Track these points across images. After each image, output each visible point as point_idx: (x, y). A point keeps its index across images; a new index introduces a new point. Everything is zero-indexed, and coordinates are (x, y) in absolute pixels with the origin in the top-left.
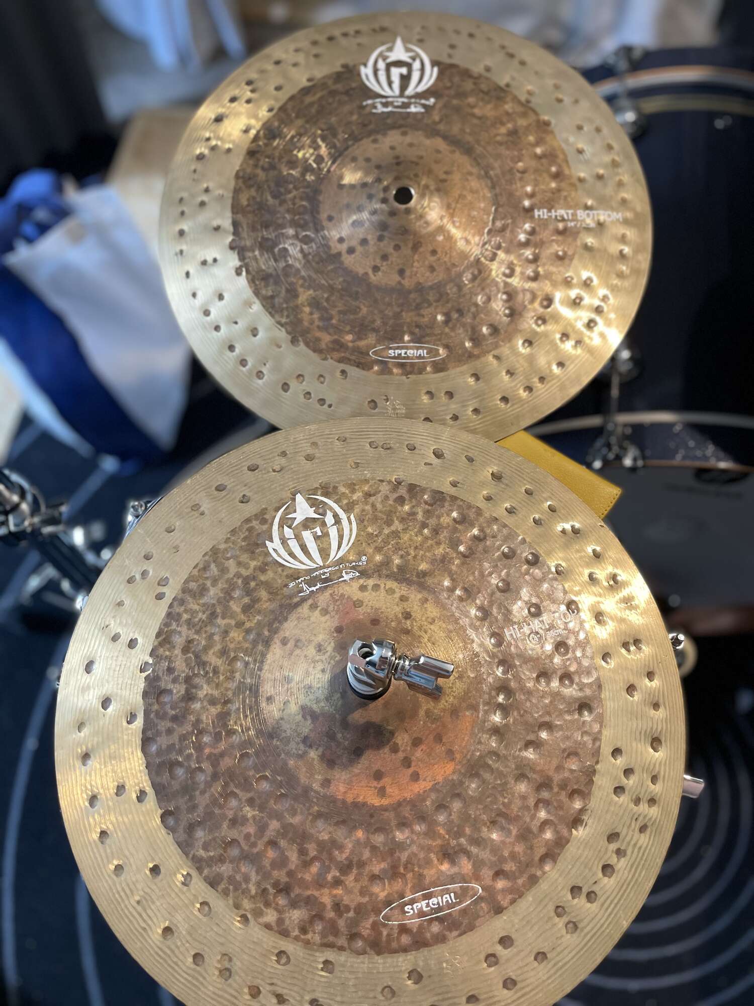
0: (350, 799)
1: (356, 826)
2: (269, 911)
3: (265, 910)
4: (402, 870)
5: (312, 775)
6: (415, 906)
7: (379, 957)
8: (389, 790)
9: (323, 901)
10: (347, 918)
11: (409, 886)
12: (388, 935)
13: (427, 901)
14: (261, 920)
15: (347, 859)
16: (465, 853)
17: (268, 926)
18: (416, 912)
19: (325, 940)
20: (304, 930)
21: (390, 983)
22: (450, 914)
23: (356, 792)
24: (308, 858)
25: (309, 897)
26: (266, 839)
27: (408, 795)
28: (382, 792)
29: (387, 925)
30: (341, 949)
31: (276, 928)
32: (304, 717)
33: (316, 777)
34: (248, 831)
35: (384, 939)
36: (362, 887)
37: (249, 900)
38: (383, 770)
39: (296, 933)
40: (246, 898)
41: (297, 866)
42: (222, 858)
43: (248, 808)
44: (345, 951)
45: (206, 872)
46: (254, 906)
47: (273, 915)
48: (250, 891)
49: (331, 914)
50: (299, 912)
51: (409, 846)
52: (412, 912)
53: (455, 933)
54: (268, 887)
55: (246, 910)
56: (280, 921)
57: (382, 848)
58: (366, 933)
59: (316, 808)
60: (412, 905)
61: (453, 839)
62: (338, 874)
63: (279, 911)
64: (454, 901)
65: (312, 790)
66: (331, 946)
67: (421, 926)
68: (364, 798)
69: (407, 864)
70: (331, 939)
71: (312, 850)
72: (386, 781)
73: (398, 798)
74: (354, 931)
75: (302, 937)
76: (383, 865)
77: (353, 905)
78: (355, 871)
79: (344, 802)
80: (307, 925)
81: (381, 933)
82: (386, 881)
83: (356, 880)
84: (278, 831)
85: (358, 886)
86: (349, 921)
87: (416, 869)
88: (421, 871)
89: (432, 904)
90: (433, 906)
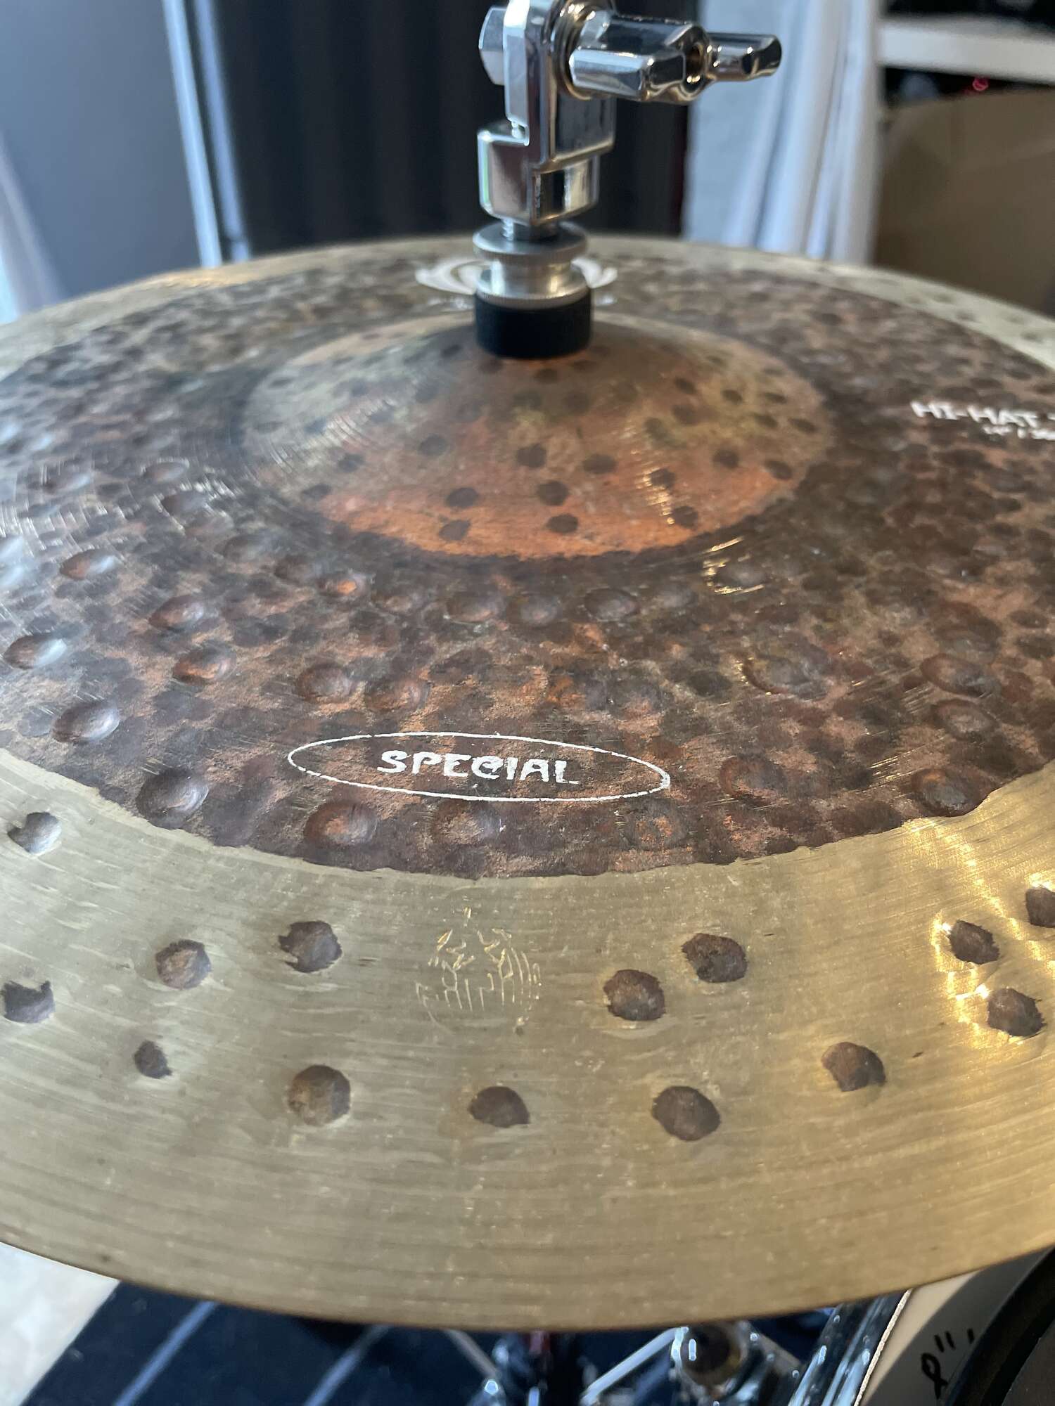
0: (362, 524)
1: (347, 572)
4: (425, 674)
6: (418, 757)
8: (474, 531)
9: (142, 678)
10: (184, 730)
11: (429, 709)
12: (288, 801)
13: (466, 758)
15: (276, 617)
16: (647, 692)
18: (416, 770)
19: (79, 763)
20: (36, 725)
21: (207, 936)
22: (528, 809)
23: (384, 516)
24: (170, 595)
25: (109, 662)
27: (526, 552)
28: (455, 530)
29: (299, 775)
30: (114, 793)
33: (301, 479)
35: (268, 807)
36: (279, 677)
38: (482, 492)
41: (127, 601)
43: (93, 496)
44: (120, 802)
50: (55, 687)
51: (478, 636)
52: (401, 767)
53: (523, 862)
57: (390, 622)
60: (411, 752)
61: (620, 656)
62: (228, 639)
64: (560, 779)
65: (274, 495)
67: (412, 809)
68: (400, 531)
69: (446, 666)
70: (100, 762)
71: (192, 582)
72: (478, 513)
73: (492, 550)
74: (184, 762)
75: (20, 738)
76: (370, 652)
77: (224, 706)
78: (279, 642)
79: (342, 526)
82: (362, 685)
83: (272, 659)
84: (134, 539)
85: (269, 674)
86: (184, 737)
87: (468, 682)
88: (483, 689)
89: (481, 768)
90: (479, 774)
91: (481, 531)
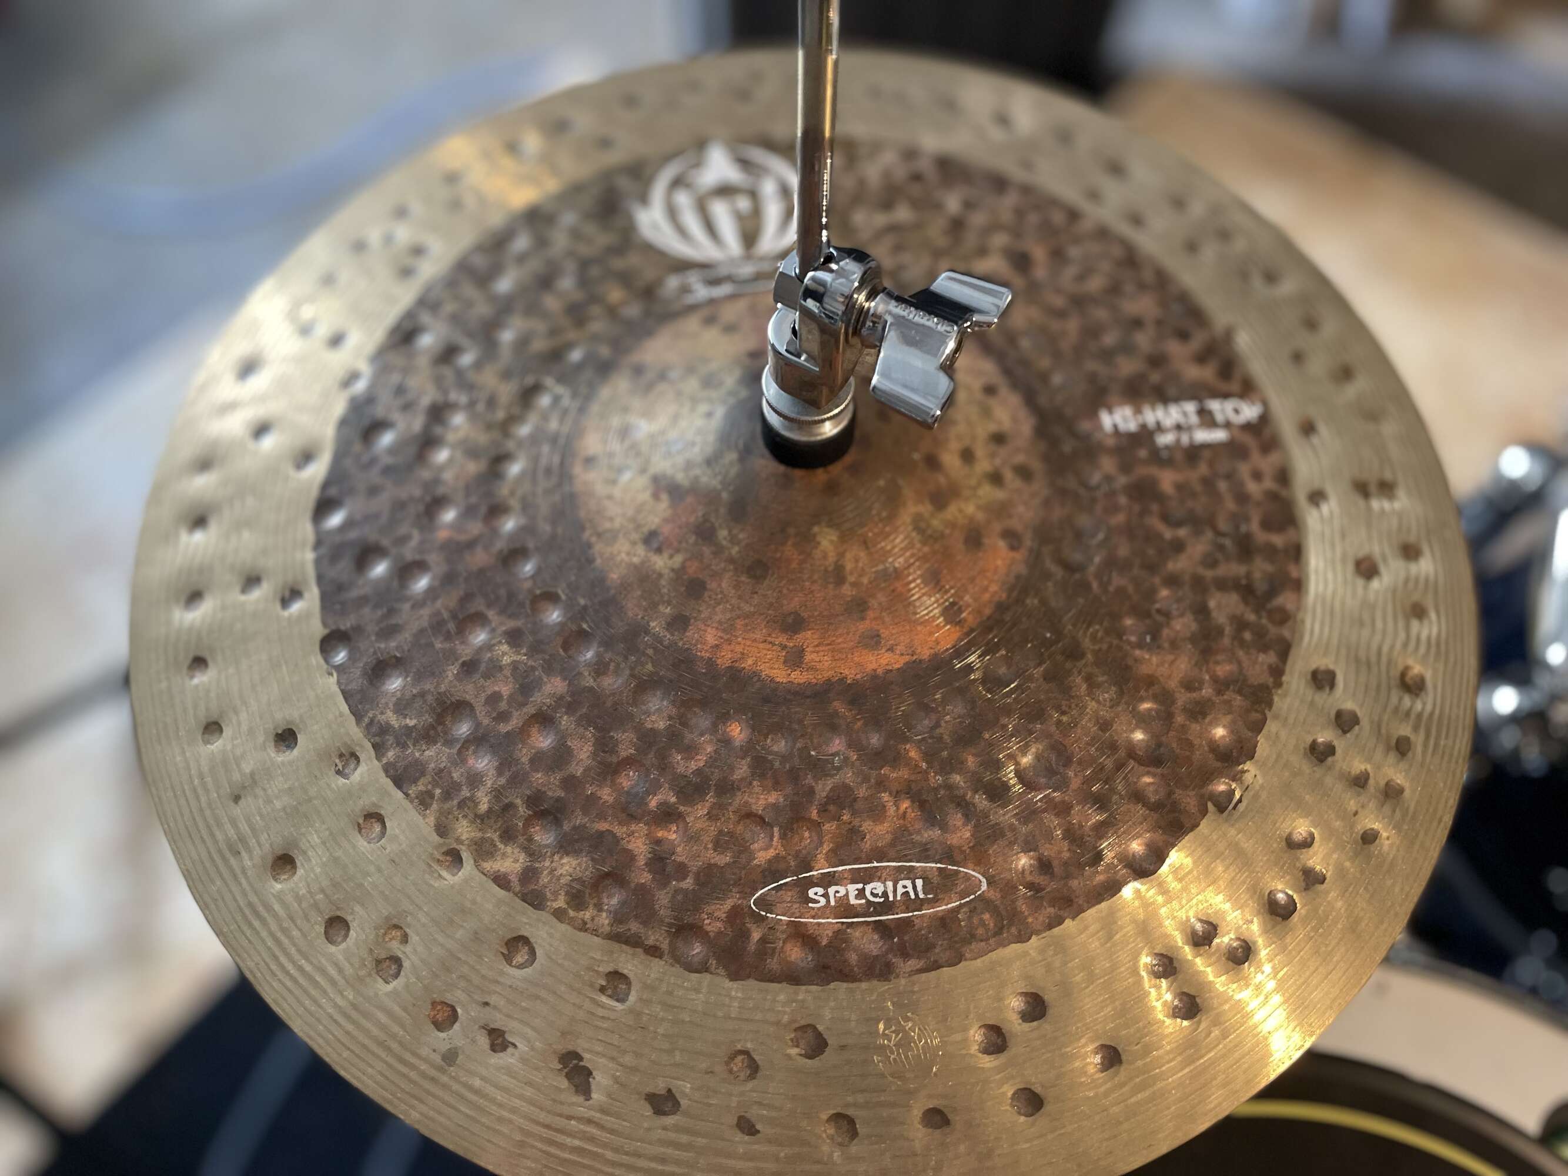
0: (724, 659)
1: (728, 712)
2: (509, 849)
3: (501, 846)
4: (814, 814)
5: (654, 606)
6: (831, 890)
7: (735, 985)
8: (809, 657)
9: (630, 847)
10: (677, 891)
11: (826, 848)
12: (763, 940)
13: (860, 886)
14: (487, 866)
15: (698, 772)
16: (959, 805)
17: (501, 880)
18: (833, 903)
19: (621, 929)
20: (577, 900)
21: (749, 1046)
22: (908, 922)
23: (739, 649)
24: (614, 759)
25: (601, 834)
26: (530, 710)
27: (850, 673)
28: (795, 659)
29: (764, 919)
30: (654, 951)
31: (518, 889)
32: (656, 496)
33: (661, 608)
34: (497, 689)
35: (752, 947)
36: (721, 832)
37: (472, 822)
38: (805, 615)
39: (561, 903)
40: (465, 817)
41: (587, 769)
42: (432, 733)
43: (505, 647)
44: (661, 957)
45: (391, 754)
46: (479, 835)
47: (516, 861)
48: (476, 804)
49: (645, 877)
50: (574, 863)
51: (839, 769)
52: (823, 901)
53: (913, 964)
54: (518, 801)
55: (458, 840)
56: (529, 875)
57: (777, 764)
58: (712, 927)
59: (649, 667)
60: (826, 887)
61: (936, 773)
62: (673, 800)
63: (532, 852)
64: (921, 896)
65: (647, 632)
66: (632, 941)
67: (838, 933)
68: (755, 663)
69: (826, 804)
70: (634, 927)
71: (626, 742)
72: (807, 638)
73: (827, 674)
74: (688, 919)
75: (572, 913)
76: (773, 797)
77: (695, 865)
78: (710, 798)
79: (710, 663)
80: (587, 891)
81: (745, 935)
82: (776, 829)
83: (711, 816)
84: (561, 698)
85: (713, 831)
86: (680, 897)
87: (845, 818)
88: (856, 822)
89: (872, 893)
90: (872, 899)
91: (814, 656)
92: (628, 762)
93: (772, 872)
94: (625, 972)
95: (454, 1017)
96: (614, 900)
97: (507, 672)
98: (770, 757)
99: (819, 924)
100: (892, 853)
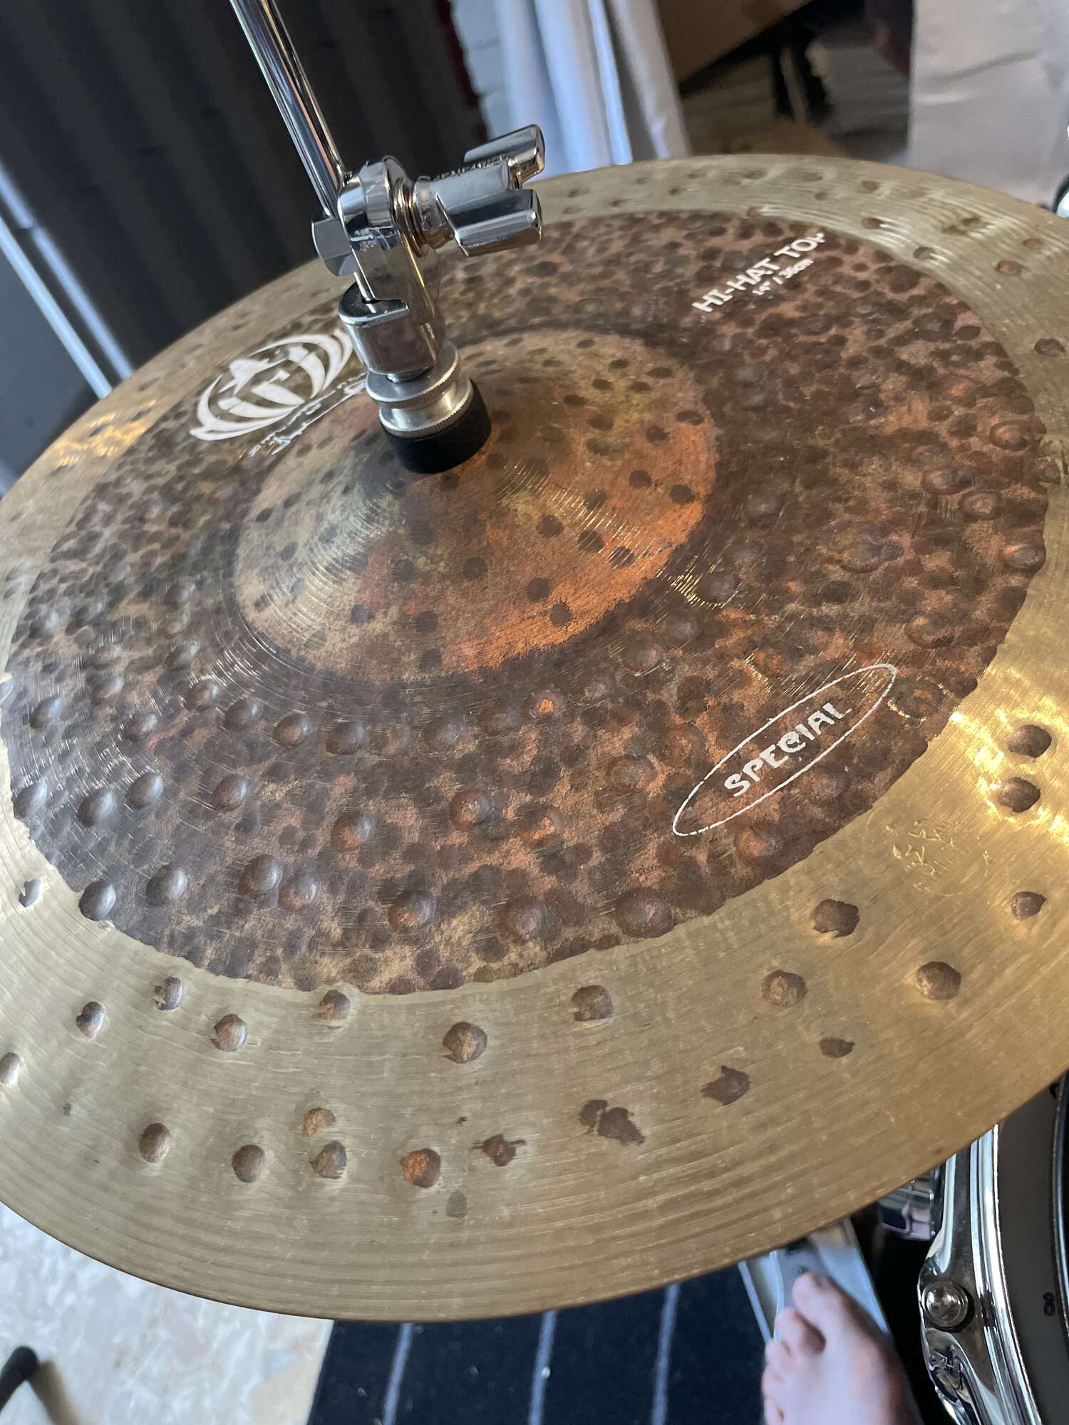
0: (495, 658)
1: (530, 697)
2: (389, 953)
3: (377, 956)
4: (678, 720)
5: (396, 662)
7: (716, 916)
8: (573, 606)
9: (513, 866)
10: (590, 873)
11: (712, 739)
12: (713, 857)
14: (375, 983)
15: (537, 759)
16: (812, 626)
17: (399, 987)
19: (557, 945)
20: (491, 949)
21: (776, 964)
22: (846, 747)
23: (503, 642)
24: (444, 804)
25: (476, 876)
26: (330, 819)
27: (624, 594)
28: (562, 615)
29: (698, 837)
30: (607, 942)
31: (422, 982)
32: (340, 581)
33: (405, 659)
34: (284, 825)
35: (706, 870)
36: (597, 794)
37: (333, 955)
38: (545, 575)
39: (477, 963)
40: (323, 954)
41: (423, 830)
42: (241, 906)
43: (272, 786)
44: (618, 942)
45: (210, 953)
46: (349, 960)
47: (403, 958)
48: (327, 935)
49: (549, 882)
50: (466, 919)
51: (672, 671)
53: (881, 777)
54: (371, 904)
55: (330, 981)
56: (424, 963)
57: (610, 706)
58: (651, 880)
59: (426, 711)
61: (769, 616)
62: (528, 798)
63: (412, 938)
65: (404, 686)
66: (579, 947)
67: (784, 801)
68: (526, 643)
69: (683, 704)
70: (569, 933)
71: (446, 784)
72: (560, 592)
73: (602, 610)
74: (619, 890)
75: (495, 966)
76: (626, 733)
77: (592, 839)
78: (564, 773)
79: (483, 671)
80: (498, 935)
81: (691, 864)
82: (651, 757)
83: (576, 788)
84: (355, 789)
85: (587, 796)
86: (597, 876)
87: (710, 703)
88: (725, 699)
91: (579, 602)
92: (460, 798)
93: (676, 793)
94: (592, 982)
95: (433, 1158)
96: (531, 922)
97: (288, 805)
98: (599, 704)
99: (758, 806)
100: (780, 702)
